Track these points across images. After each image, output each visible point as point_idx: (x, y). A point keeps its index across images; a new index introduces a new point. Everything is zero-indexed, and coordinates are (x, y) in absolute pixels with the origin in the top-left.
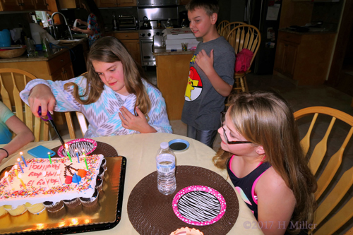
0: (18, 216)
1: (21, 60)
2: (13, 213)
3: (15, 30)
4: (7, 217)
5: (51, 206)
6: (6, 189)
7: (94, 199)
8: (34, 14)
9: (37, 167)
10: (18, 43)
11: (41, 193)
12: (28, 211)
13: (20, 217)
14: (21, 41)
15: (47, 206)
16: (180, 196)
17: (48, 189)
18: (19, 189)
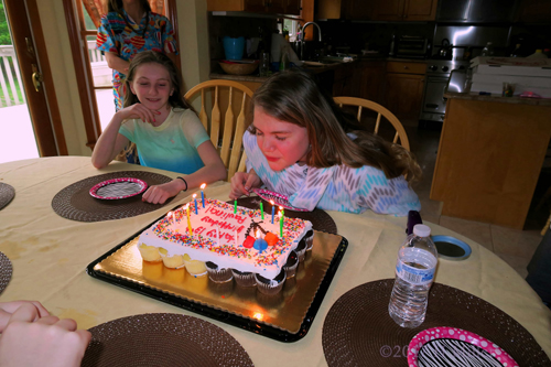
0: (171, 269)
1: (250, 79)
2: (168, 264)
3: (253, 40)
4: (160, 266)
5: (214, 271)
6: (170, 227)
7: (276, 284)
8: (282, 22)
9: (217, 212)
10: (252, 57)
11: (206, 247)
12: (185, 268)
13: (174, 272)
14: (256, 56)
15: (209, 269)
16: (427, 338)
17: (217, 246)
18: (183, 233)
